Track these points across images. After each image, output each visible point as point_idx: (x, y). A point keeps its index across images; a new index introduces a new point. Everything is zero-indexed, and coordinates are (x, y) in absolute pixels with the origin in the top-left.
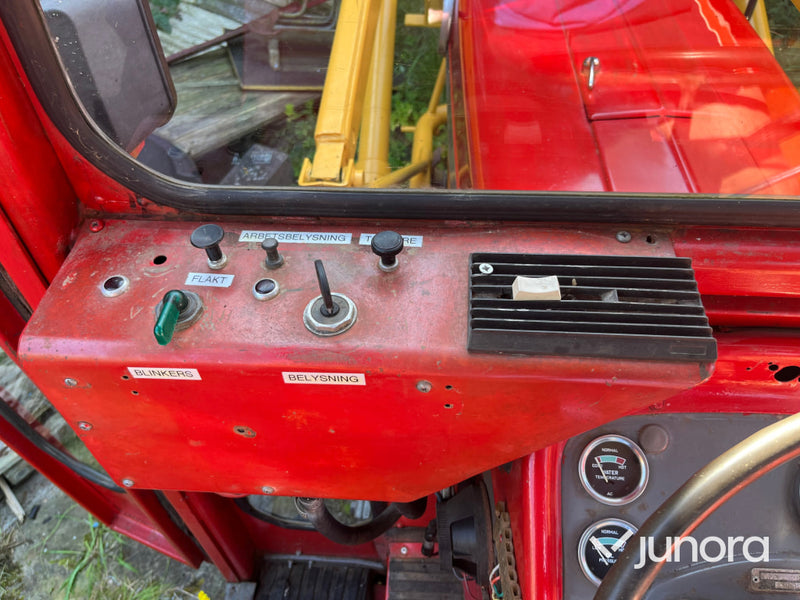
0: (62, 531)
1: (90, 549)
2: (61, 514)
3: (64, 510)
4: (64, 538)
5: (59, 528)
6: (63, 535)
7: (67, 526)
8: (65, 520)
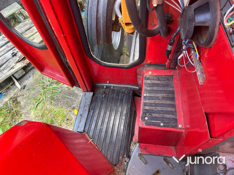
0: (33, 92)
1: (42, 97)
2: (32, 88)
3: (33, 87)
4: (34, 94)
5: (32, 92)
6: (33, 94)
7: (34, 91)
8: (34, 89)
